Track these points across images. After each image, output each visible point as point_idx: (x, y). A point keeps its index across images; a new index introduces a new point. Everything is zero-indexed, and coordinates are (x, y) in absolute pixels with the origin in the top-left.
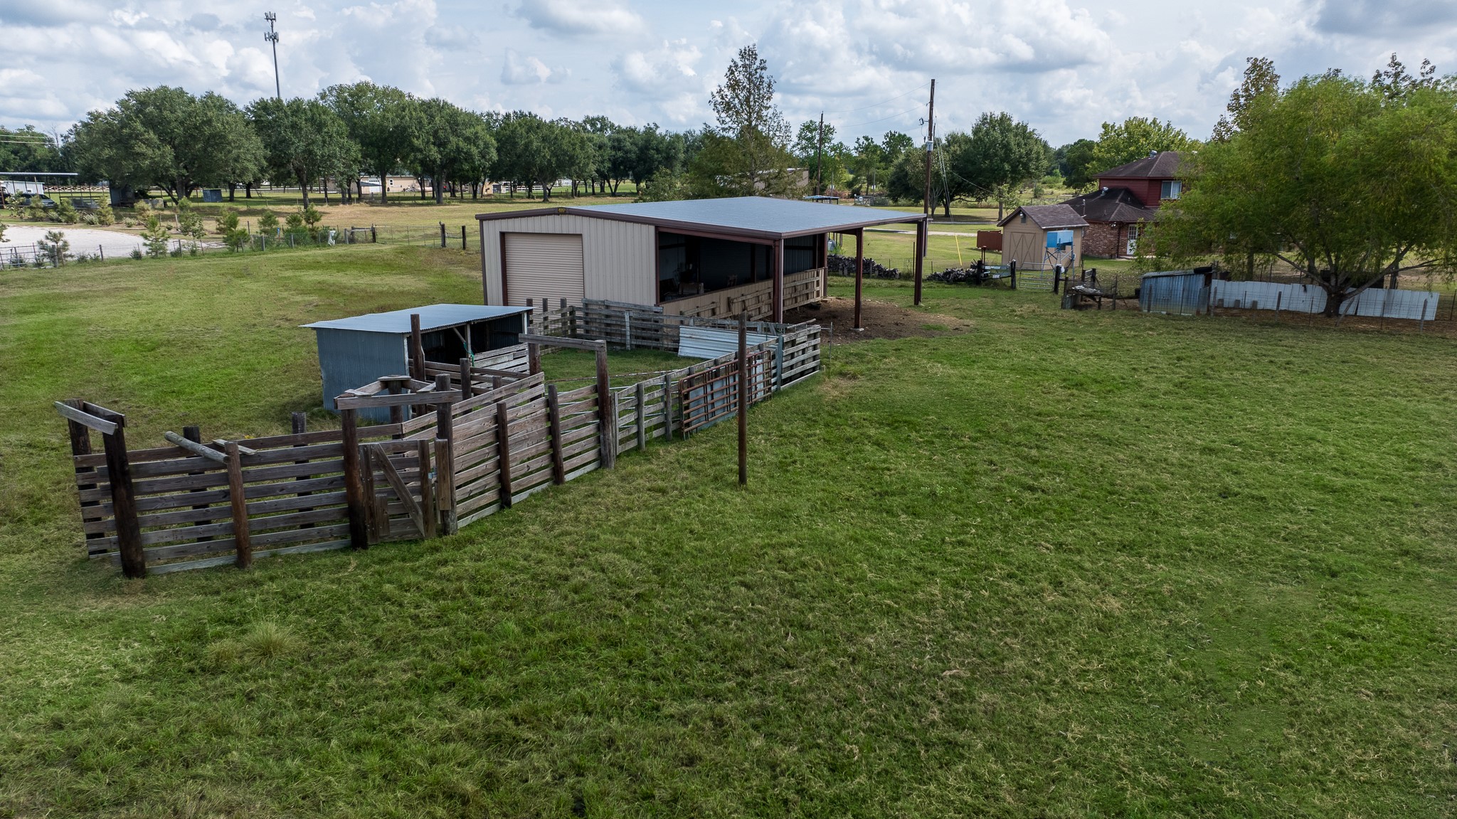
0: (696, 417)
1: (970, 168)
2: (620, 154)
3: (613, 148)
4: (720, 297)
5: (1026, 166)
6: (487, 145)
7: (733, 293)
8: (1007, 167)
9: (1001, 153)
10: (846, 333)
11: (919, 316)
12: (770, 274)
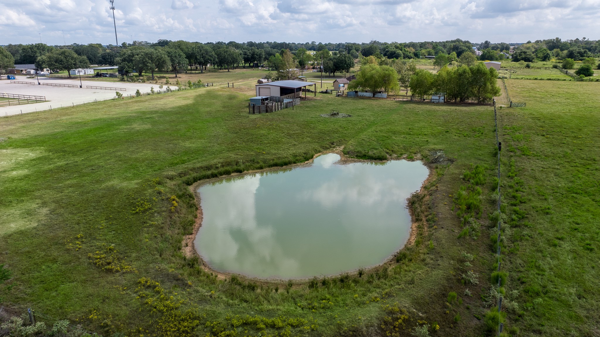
0: (288, 106)
1: (338, 66)
2: (246, 56)
3: (244, 54)
4: (287, 95)
5: (350, 65)
6: (215, 57)
7: (289, 95)
8: (345, 66)
9: (344, 62)
10: (304, 100)
11: (315, 98)
12: (294, 92)
